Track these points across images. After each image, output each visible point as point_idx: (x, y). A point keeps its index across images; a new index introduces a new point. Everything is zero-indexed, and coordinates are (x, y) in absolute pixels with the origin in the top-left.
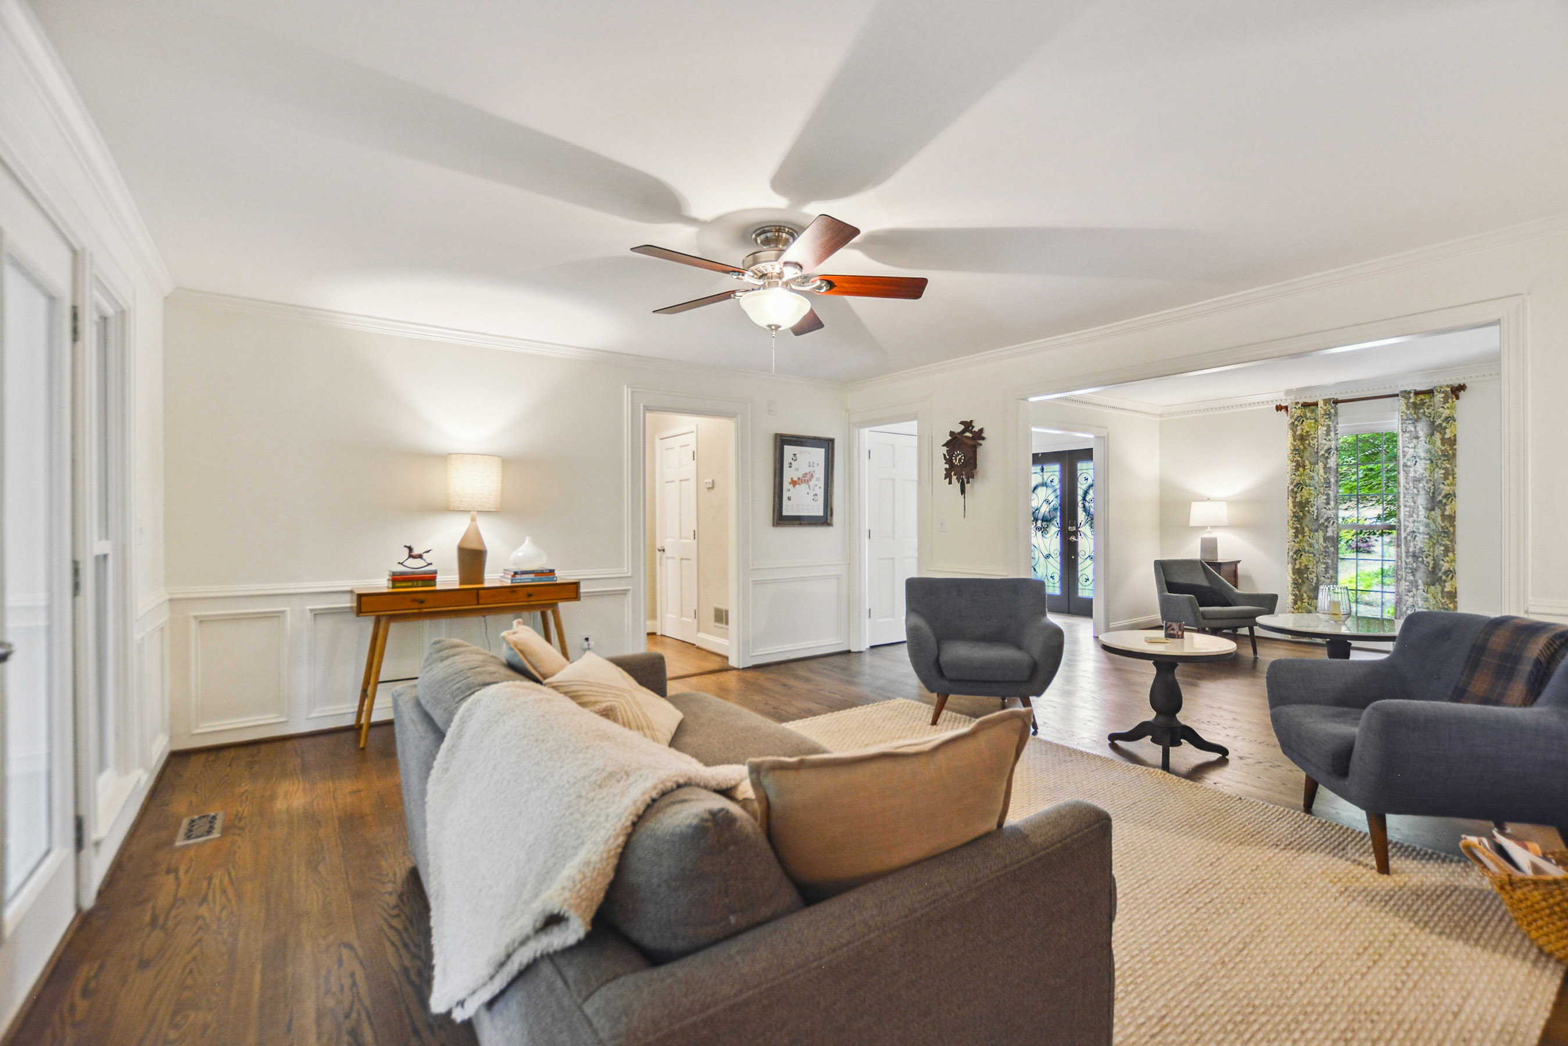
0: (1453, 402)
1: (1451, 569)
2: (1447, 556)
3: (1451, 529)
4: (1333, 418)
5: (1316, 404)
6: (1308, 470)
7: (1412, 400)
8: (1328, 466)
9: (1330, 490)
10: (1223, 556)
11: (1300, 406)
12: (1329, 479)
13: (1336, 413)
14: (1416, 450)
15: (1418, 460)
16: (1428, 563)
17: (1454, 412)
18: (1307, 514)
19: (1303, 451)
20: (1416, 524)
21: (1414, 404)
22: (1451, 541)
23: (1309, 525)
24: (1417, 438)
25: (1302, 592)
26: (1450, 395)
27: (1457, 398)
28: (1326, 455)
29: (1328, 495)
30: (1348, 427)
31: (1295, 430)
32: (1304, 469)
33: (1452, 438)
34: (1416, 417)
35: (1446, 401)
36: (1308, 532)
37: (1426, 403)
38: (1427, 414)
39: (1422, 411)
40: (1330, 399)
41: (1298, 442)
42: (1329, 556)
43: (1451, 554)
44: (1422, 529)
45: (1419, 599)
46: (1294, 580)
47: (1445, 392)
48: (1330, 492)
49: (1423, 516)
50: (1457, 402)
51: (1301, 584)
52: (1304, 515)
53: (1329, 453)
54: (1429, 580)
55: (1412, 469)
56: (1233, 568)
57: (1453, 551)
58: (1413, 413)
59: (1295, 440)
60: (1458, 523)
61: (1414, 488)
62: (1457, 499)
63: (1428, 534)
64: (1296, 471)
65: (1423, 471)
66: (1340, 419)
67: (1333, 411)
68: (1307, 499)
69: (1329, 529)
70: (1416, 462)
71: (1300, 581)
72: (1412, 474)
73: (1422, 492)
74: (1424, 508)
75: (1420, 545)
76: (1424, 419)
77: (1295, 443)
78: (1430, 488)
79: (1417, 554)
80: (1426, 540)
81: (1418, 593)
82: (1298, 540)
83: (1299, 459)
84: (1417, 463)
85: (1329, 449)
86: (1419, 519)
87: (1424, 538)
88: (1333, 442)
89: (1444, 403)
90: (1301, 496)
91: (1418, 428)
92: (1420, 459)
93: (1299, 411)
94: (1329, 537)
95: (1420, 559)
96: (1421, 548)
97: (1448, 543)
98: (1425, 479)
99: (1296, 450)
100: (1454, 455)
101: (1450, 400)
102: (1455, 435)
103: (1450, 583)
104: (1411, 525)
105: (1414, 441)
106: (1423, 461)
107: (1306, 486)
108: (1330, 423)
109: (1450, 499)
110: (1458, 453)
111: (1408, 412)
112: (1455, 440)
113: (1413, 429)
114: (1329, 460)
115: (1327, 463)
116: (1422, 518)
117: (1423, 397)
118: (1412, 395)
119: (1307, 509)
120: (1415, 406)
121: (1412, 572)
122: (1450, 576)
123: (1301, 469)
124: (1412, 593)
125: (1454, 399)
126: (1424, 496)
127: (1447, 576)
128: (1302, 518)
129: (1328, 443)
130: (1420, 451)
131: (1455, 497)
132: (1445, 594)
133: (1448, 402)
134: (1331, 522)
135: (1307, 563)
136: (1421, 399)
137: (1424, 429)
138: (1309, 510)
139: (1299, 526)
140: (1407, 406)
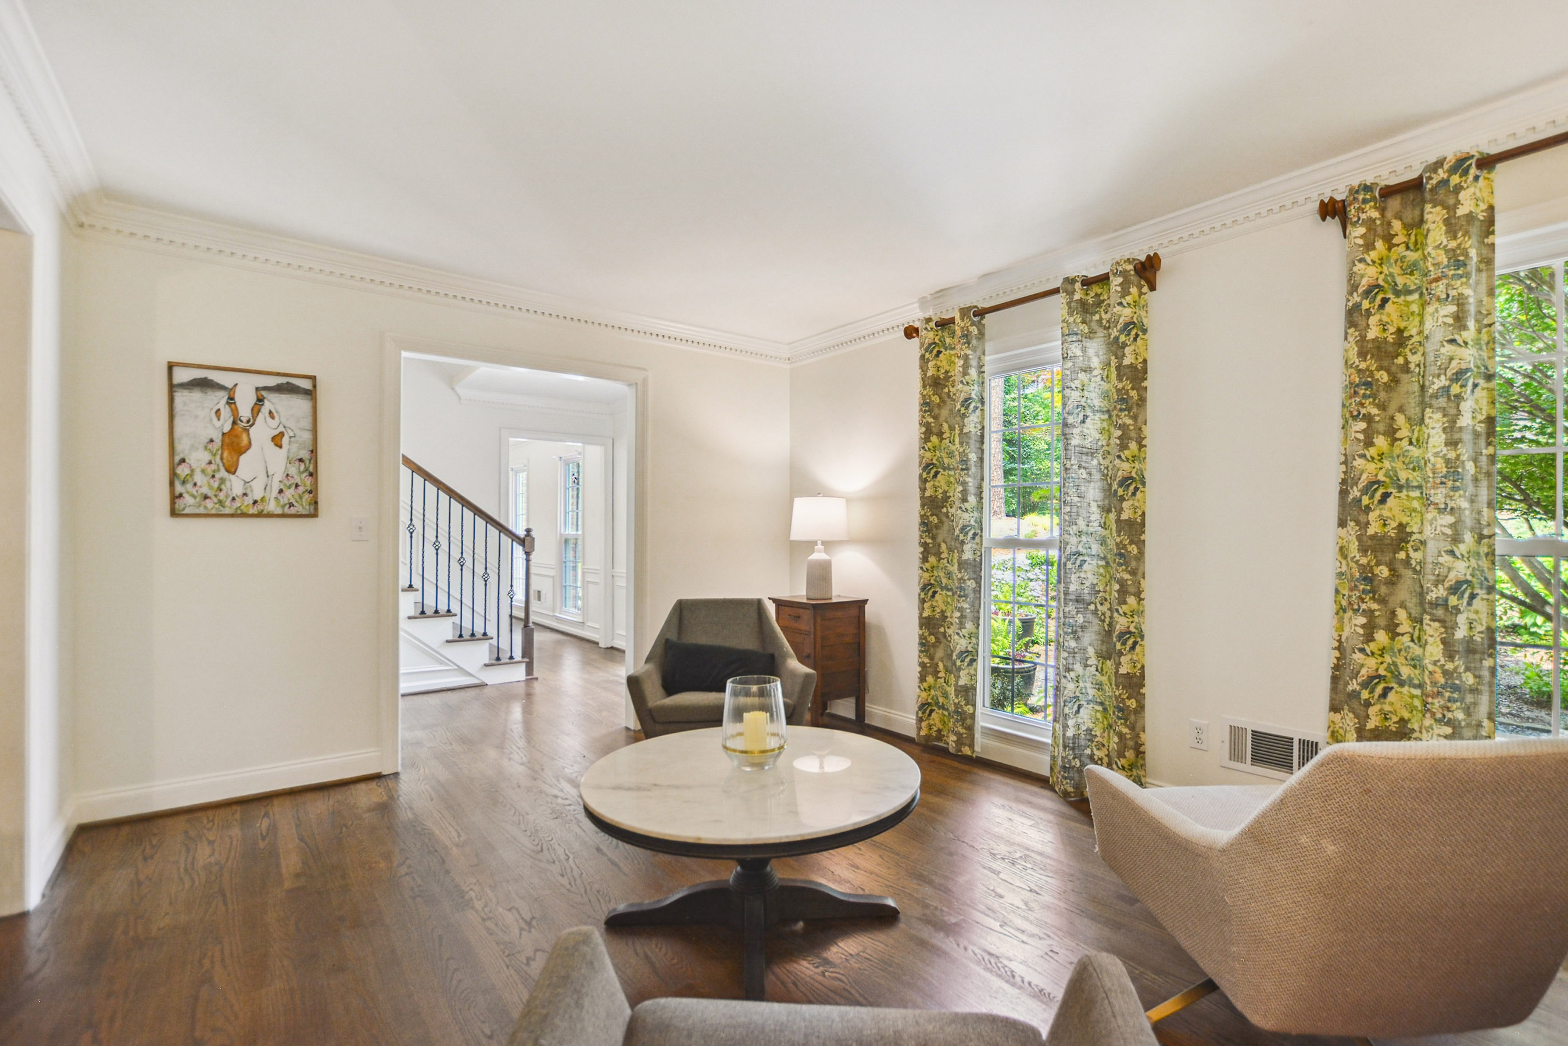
0: (1141, 294)
1: (1132, 629)
2: (1125, 603)
3: (1133, 549)
4: (974, 342)
5: (952, 321)
6: (947, 441)
7: (1077, 297)
8: (965, 430)
9: (968, 475)
10: (840, 591)
11: (932, 324)
12: (966, 455)
13: (981, 335)
14: (1086, 393)
15: (1089, 413)
16: (1103, 614)
17: (1143, 313)
18: (944, 519)
19: (939, 406)
20: (1084, 538)
21: (1082, 303)
22: (1133, 573)
23: (948, 540)
24: (1088, 370)
25: (936, 660)
26: (1134, 278)
27: (1152, 288)
28: (963, 410)
29: (964, 484)
30: (1003, 359)
31: (925, 368)
32: (942, 439)
33: (1139, 366)
34: (1086, 331)
35: (1125, 293)
36: (946, 551)
37: (1104, 300)
38: (1104, 322)
39: (1097, 317)
40: (970, 308)
41: (929, 391)
42: (966, 596)
43: (1131, 600)
44: (1096, 548)
45: (1089, 685)
46: (922, 637)
47: (1124, 274)
48: (968, 479)
49: (1096, 524)
50: (1150, 297)
51: (934, 646)
52: (941, 522)
53: (967, 408)
54: (1104, 648)
55: (1075, 431)
56: (854, 612)
57: (1138, 595)
58: (1079, 320)
59: (924, 387)
60: (1148, 536)
61: (1080, 467)
62: (1146, 489)
63: (1104, 558)
64: (925, 443)
65: (1098, 436)
66: (989, 347)
67: (974, 330)
68: (945, 492)
69: (966, 547)
70: (1086, 417)
71: (932, 639)
72: (1075, 442)
73: (1097, 476)
74: (1099, 506)
75: (1092, 579)
76: (1101, 333)
77: (925, 393)
78: (1107, 468)
79: (1087, 597)
80: (1102, 570)
81: (1087, 674)
82: (927, 565)
83: (931, 420)
84: (1088, 421)
85: (966, 400)
86: (1091, 529)
87: (1098, 567)
88: (976, 387)
89: (1123, 297)
90: (935, 487)
91: (1091, 352)
92: (1094, 411)
93: (931, 335)
94: (966, 562)
95: (1092, 607)
96: (1094, 585)
97: (1127, 576)
98: (1101, 451)
99: (926, 405)
100: (1142, 401)
101: (1134, 290)
102: (1145, 361)
103: (1129, 657)
104: (1073, 540)
105: (1082, 376)
106: (1098, 415)
107: (944, 469)
108: (969, 352)
109: (1132, 488)
110: (1150, 396)
111: (1071, 320)
112: (1145, 371)
113: (1079, 353)
114: (966, 419)
115: (964, 425)
116: (1095, 527)
117: (1099, 291)
118: (1078, 285)
119: (944, 510)
120: (1084, 309)
121: (1074, 632)
122: (1130, 642)
123: (934, 439)
124: (1072, 674)
125: (1145, 289)
126: (1099, 484)
127: (1124, 644)
128: (937, 527)
129: (966, 388)
130: (1093, 395)
131: (1144, 484)
132: (1121, 680)
133: (1129, 293)
134: (970, 534)
135: (944, 608)
136: (1097, 295)
137: (1101, 353)
138: (948, 512)
139: (929, 541)
140: (1070, 308)
